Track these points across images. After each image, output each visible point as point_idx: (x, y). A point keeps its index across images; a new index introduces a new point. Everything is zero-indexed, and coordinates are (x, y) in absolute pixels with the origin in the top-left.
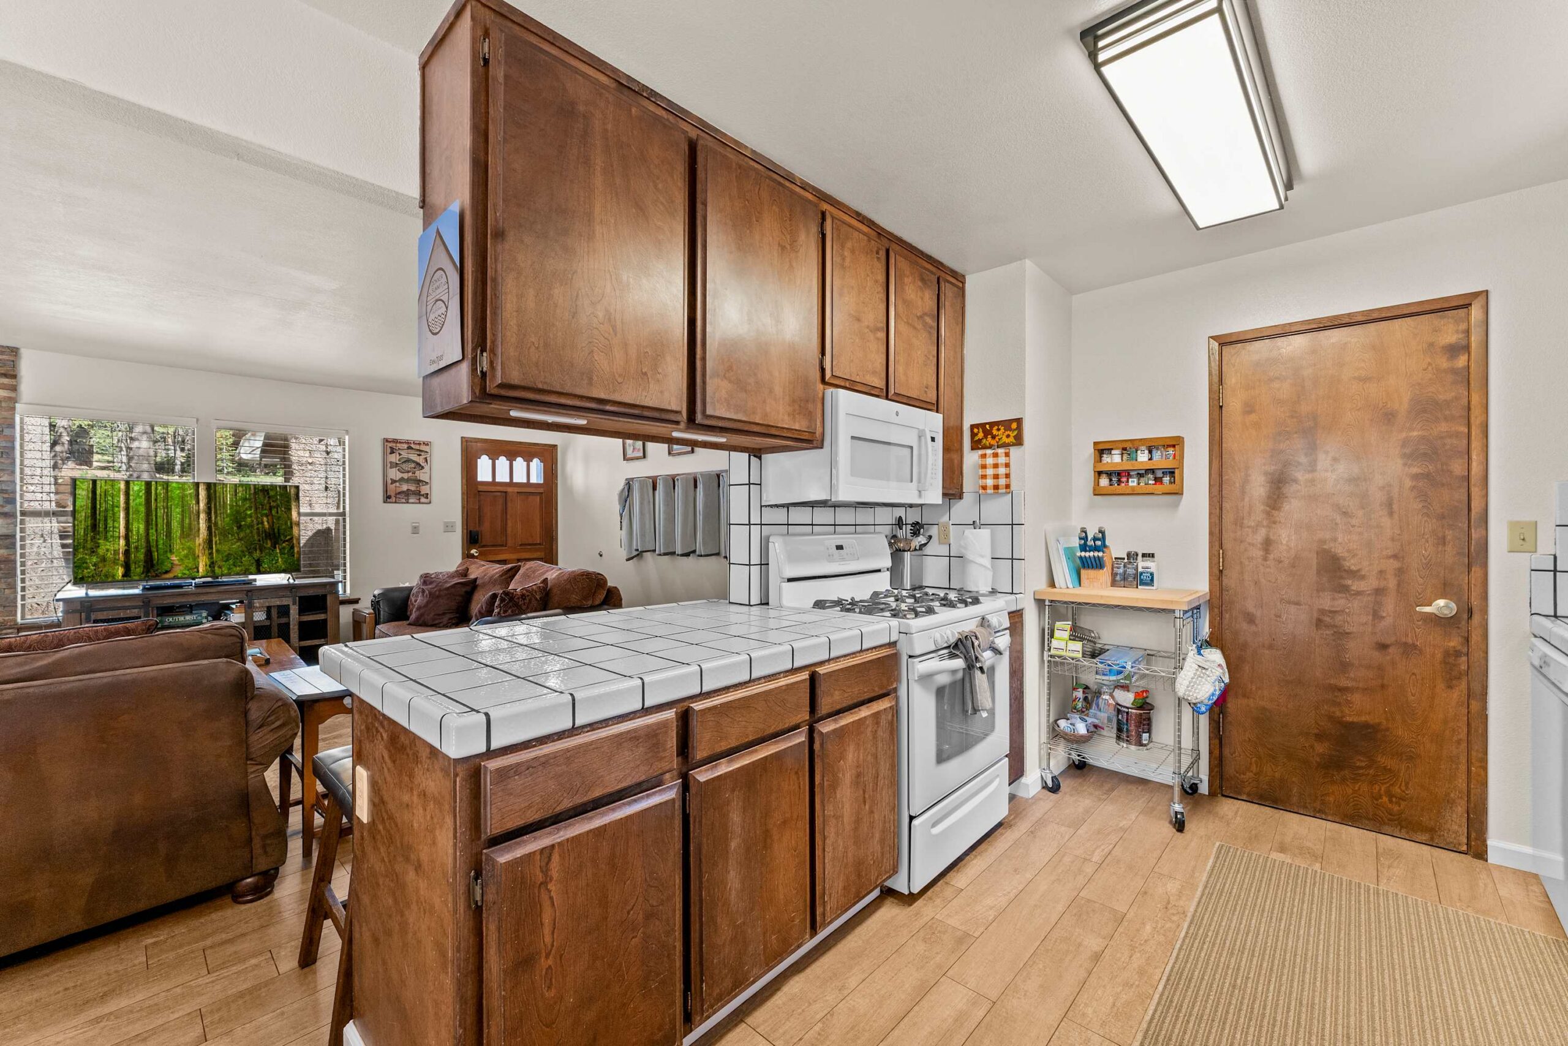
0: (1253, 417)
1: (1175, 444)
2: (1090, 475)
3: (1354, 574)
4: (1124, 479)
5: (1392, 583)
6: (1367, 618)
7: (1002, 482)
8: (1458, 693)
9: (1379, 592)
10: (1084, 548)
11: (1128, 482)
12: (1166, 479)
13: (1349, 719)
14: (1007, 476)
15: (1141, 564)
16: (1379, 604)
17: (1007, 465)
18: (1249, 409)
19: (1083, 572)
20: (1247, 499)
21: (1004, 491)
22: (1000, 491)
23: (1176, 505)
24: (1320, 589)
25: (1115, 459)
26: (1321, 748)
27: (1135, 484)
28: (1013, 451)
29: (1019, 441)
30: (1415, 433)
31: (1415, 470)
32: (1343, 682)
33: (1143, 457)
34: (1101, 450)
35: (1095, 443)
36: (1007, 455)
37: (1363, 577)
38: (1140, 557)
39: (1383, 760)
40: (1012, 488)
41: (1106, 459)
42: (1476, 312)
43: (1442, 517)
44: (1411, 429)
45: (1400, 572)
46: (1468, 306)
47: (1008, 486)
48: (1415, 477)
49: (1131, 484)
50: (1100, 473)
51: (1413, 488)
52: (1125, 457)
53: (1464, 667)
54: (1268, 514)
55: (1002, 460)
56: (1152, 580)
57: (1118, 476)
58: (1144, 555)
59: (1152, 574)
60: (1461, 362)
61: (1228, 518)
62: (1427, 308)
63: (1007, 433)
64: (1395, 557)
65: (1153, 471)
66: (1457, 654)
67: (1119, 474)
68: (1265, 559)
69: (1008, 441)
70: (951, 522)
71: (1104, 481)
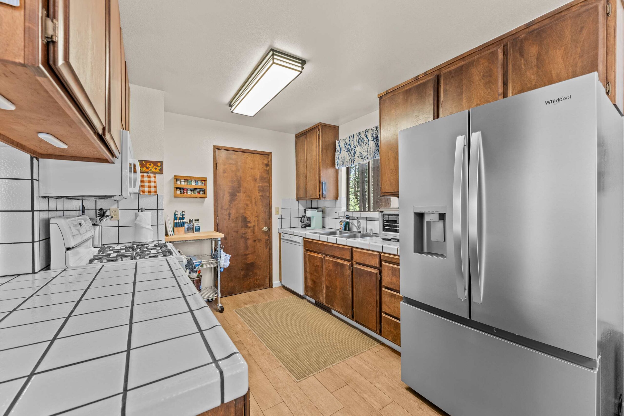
0: (226, 174)
1: (204, 180)
2: (173, 189)
3: (249, 222)
4: (185, 191)
5: (256, 223)
6: (251, 234)
7: (153, 189)
8: (268, 250)
9: (254, 226)
10: (176, 219)
11: (187, 192)
12: (201, 192)
13: (248, 262)
14: (155, 187)
15: (196, 224)
16: (254, 229)
17: (155, 182)
18: (225, 172)
19: (175, 229)
20: (224, 200)
21: (154, 194)
22: (152, 194)
23: (203, 202)
24: (242, 227)
25: (182, 183)
26: (242, 273)
27: (190, 194)
28: (157, 176)
29: (161, 172)
30: (260, 185)
31: (260, 194)
32: (247, 253)
33: (193, 183)
34: (177, 179)
35: (175, 176)
36: (155, 177)
37: (251, 223)
38: (194, 221)
39: (255, 271)
40: (158, 193)
41: (178, 183)
42: (270, 156)
43: (265, 206)
44: (260, 184)
45: (258, 220)
46: (269, 155)
47: (156, 192)
48: (260, 196)
49: (188, 193)
50: (177, 188)
51: (260, 199)
52: (186, 183)
53: (269, 243)
54: (230, 205)
55: (152, 179)
56: (199, 229)
57: (183, 190)
58: (195, 220)
59: (199, 227)
60: (268, 168)
61: (219, 206)
62: (263, 153)
63: (155, 167)
64: (257, 217)
65: (197, 189)
66: (268, 240)
67: (184, 189)
68: (229, 219)
69: (155, 171)
70: (119, 208)
71: (178, 192)
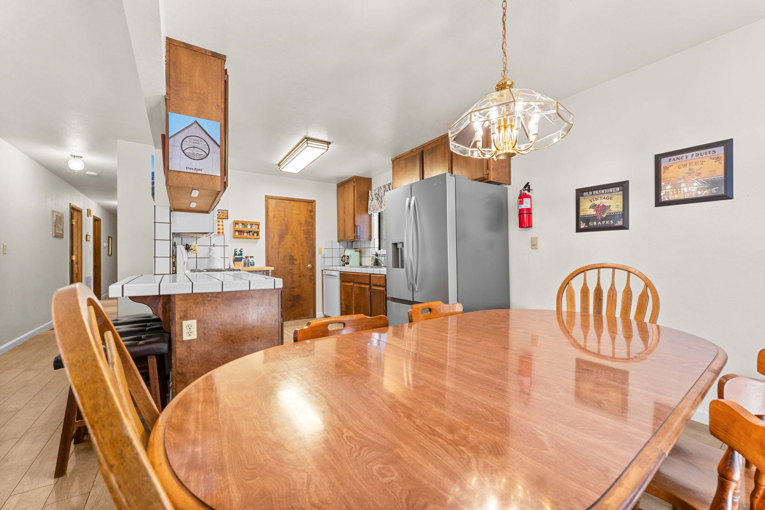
0: (275, 219)
1: (258, 225)
2: (232, 231)
3: (295, 260)
4: (242, 233)
5: (302, 261)
6: (297, 270)
7: (221, 231)
8: (312, 284)
9: (300, 264)
10: (235, 254)
11: (244, 234)
12: (255, 234)
13: (295, 294)
14: (223, 229)
15: (251, 260)
16: (299, 266)
17: (222, 225)
18: (274, 217)
19: (235, 262)
20: (274, 241)
21: (222, 234)
22: (220, 234)
23: (257, 242)
24: (289, 264)
25: (240, 227)
26: (289, 303)
27: (246, 235)
28: (224, 220)
29: (227, 218)
30: (305, 228)
31: (305, 236)
32: (293, 286)
33: (249, 227)
34: (236, 223)
35: (234, 221)
36: (222, 222)
37: (297, 261)
38: (249, 258)
39: (301, 302)
40: (225, 233)
41: (237, 226)
42: (314, 204)
43: (309, 247)
44: (305, 227)
45: (303, 259)
46: (312, 202)
47: (223, 233)
48: (305, 238)
49: (245, 235)
50: (236, 231)
51: (305, 240)
52: (243, 226)
53: (312, 279)
54: (279, 245)
55: (221, 223)
56: (254, 264)
57: (241, 232)
58: (251, 257)
59: (254, 262)
60: (312, 214)
61: (270, 246)
62: (307, 201)
63: (222, 214)
64: (302, 256)
65: (251, 231)
66: (312, 276)
67: (241, 231)
68: (278, 257)
69: (223, 217)
70: (197, 245)
71: (237, 233)
